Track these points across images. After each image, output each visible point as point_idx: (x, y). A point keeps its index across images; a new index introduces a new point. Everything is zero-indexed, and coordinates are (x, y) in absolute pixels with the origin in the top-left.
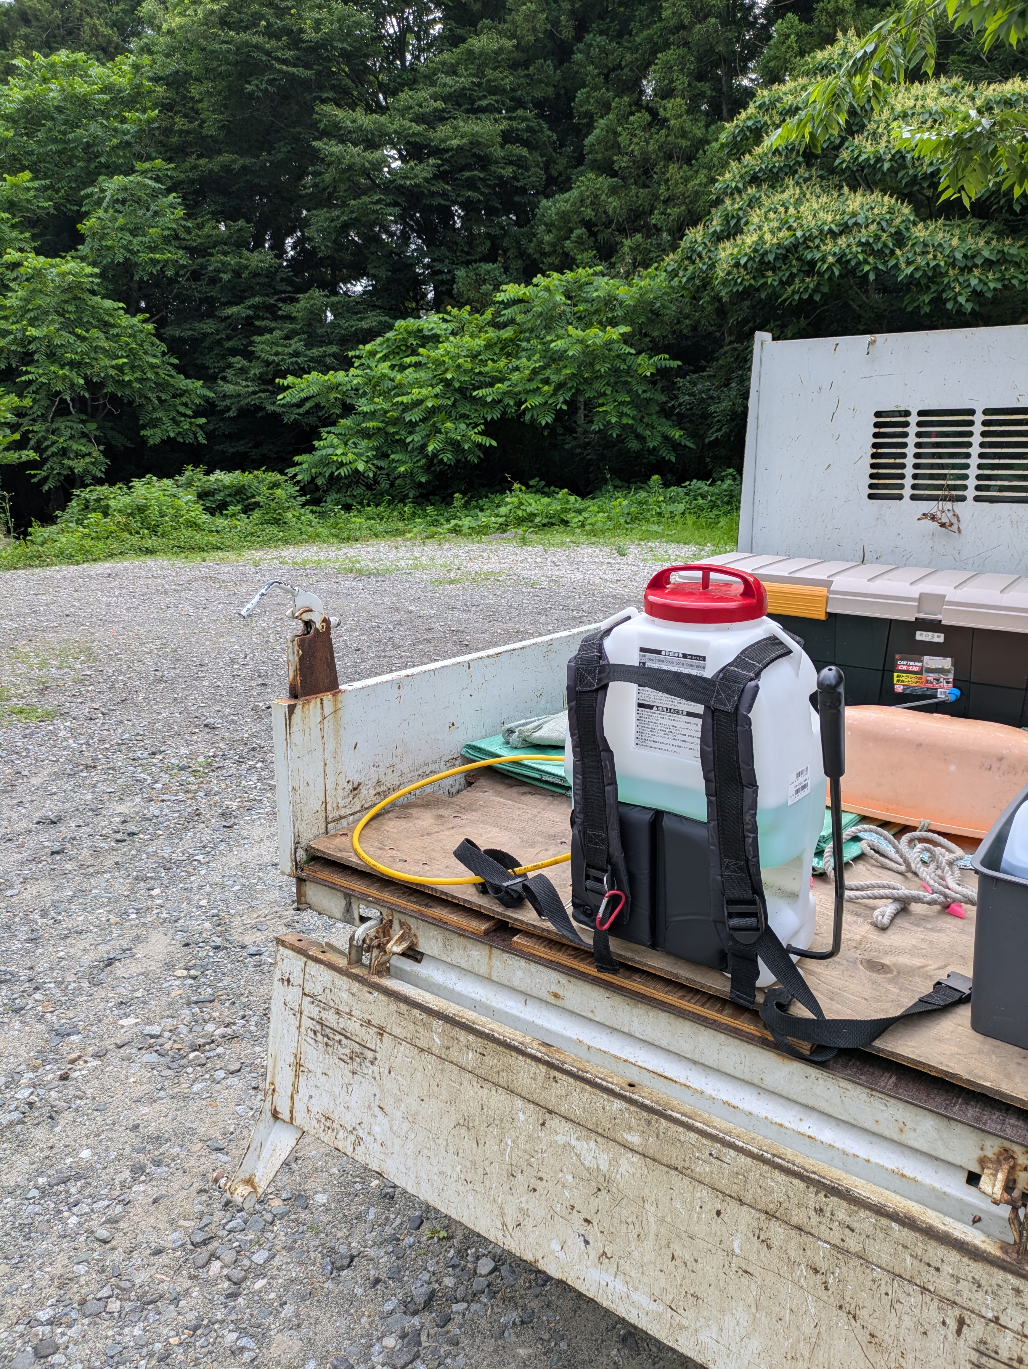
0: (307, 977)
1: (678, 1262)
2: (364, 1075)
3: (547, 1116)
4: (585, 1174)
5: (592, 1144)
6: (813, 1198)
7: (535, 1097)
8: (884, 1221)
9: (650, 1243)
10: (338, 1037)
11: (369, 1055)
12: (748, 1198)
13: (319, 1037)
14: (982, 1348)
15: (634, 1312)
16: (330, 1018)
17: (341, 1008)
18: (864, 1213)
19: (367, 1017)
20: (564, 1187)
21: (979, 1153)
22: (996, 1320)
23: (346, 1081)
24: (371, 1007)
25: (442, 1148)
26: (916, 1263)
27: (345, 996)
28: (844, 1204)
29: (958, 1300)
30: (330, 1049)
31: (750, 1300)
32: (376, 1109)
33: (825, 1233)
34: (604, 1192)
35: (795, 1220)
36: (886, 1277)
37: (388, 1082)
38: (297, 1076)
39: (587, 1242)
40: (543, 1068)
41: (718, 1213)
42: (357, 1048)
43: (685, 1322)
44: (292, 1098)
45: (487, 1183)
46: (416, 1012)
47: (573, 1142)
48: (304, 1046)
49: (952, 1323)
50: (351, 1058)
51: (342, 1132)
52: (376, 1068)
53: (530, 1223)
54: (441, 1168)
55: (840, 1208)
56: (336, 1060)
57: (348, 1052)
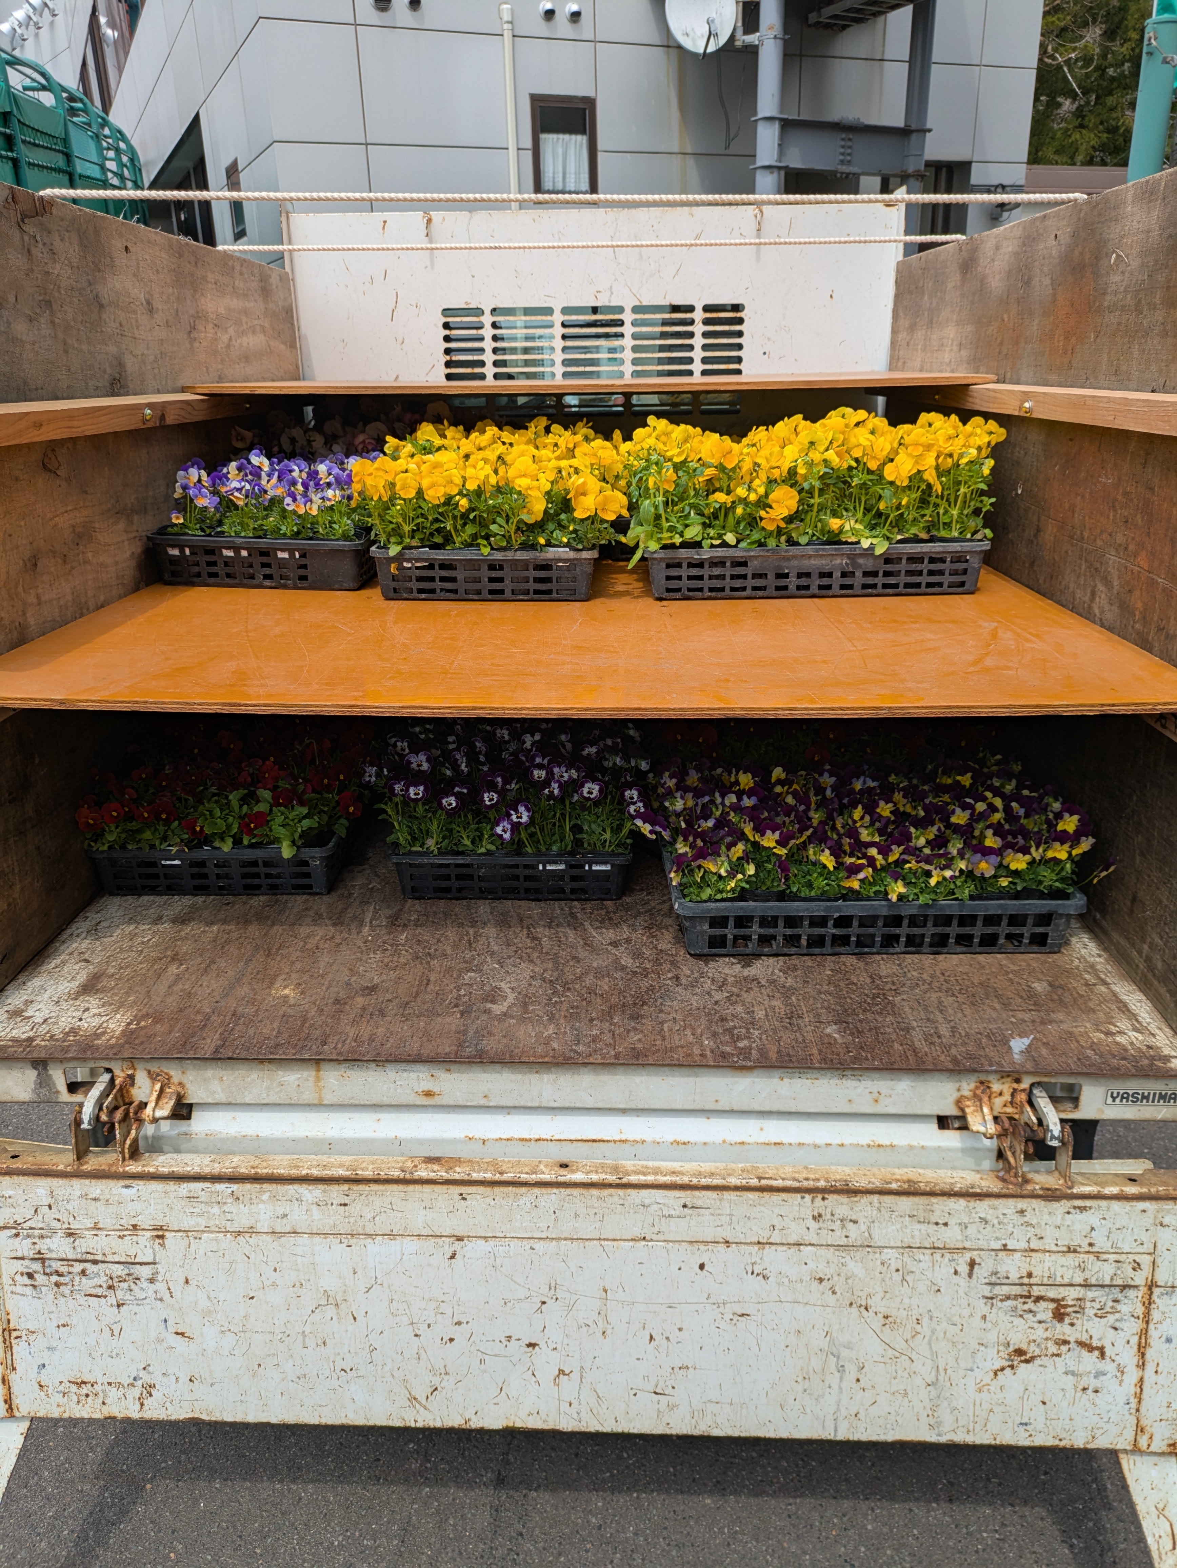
1: (658, 1340)
2: (139, 1302)
3: (458, 1245)
4: (522, 1293)
5: (527, 1254)
6: (810, 1207)
7: (434, 1229)
8: (888, 1200)
9: (617, 1335)
10: (78, 1267)
11: (145, 1272)
12: (736, 1236)
13: (40, 1279)
14: (994, 1279)
15: (610, 1417)
16: (60, 1246)
17: (75, 1225)
18: (865, 1200)
19: (127, 1222)
20: (494, 1319)
23: (106, 1320)
24: (138, 1206)
25: (298, 1346)
26: (923, 1227)
27: (80, 1206)
28: (844, 1199)
29: (968, 1245)
30: (65, 1290)
31: (751, 1342)
32: (172, 1339)
33: (826, 1237)
34: (551, 1303)
35: (792, 1238)
36: (895, 1254)
37: (187, 1297)
38: (8, 1348)
40: (442, 1190)
41: (702, 1267)
42: (119, 1270)
43: (675, 1401)
44: (4, 1380)
45: (379, 1361)
46: (219, 1187)
47: (500, 1262)
48: (12, 1302)
49: (964, 1269)
50: (110, 1287)
51: (113, 1392)
52: (160, 1286)
53: (448, 1383)
54: (299, 1372)
55: (839, 1205)
56: (82, 1300)
57: (103, 1280)
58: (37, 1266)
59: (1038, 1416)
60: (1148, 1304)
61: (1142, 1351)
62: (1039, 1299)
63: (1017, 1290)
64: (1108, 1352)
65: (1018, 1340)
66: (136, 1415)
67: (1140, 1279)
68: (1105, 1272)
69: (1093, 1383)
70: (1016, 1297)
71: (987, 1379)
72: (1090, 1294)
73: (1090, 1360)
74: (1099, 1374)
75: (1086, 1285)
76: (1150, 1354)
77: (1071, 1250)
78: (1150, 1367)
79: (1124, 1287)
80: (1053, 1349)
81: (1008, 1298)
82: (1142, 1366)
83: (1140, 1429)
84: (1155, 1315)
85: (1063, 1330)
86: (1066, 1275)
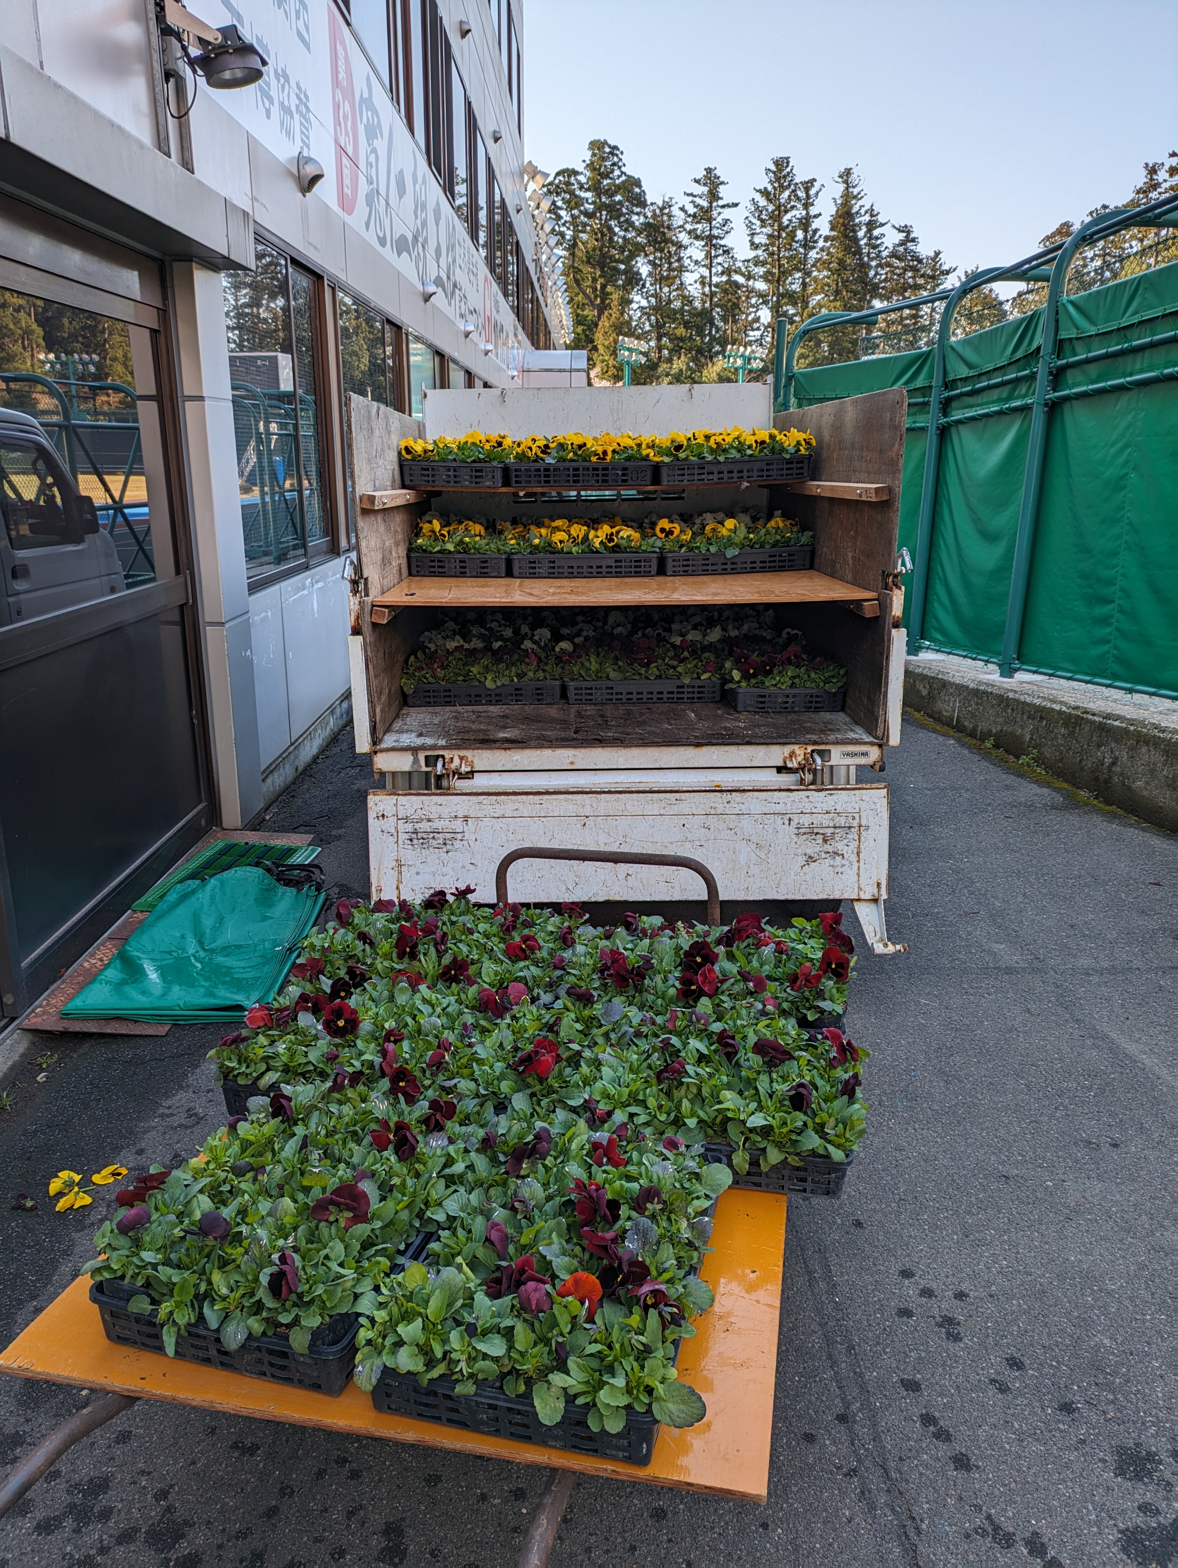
0: (399, 807)
2: (456, 850)
3: (587, 819)
4: (612, 840)
5: (614, 822)
6: (725, 797)
7: (579, 813)
8: (756, 794)
10: (431, 835)
11: (459, 836)
12: (697, 812)
14: (799, 826)
15: (649, 894)
16: (424, 826)
17: (431, 817)
18: (746, 794)
19: (453, 814)
21: (782, 756)
22: (802, 813)
23: (443, 857)
24: (458, 807)
26: (770, 805)
27: (434, 808)
28: (739, 794)
29: (788, 812)
30: (425, 846)
32: (469, 866)
33: (733, 810)
35: (719, 811)
36: (760, 816)
37: (476, 846)
38: (400, 873)
39: (618, 874)
41: (684, 825)
42: (448, 836)
43: (675, 885)
44: (398, 888)
45: (554, 872)
46: (491, 797)
47: (603, 826)
48: (402, 852)
49: (787, 822)
50: (444, 844)
52: (465, 842)
53: (583, 881)
54: (521, 878)
55: (738, 797)
56: (432, 850)
57: (441, 841)
58: (414, 836)
59: (820, 886)
60: (859, 834)
61: (858, 853)
62: (817, 834)
63: (808, 830)
64: (845, 856)
65: (809, 852)
67: (855, 823)
68: (841, 821)
69: (841, 870)
70: (808, 833)
71: (799, 870)
72: (837, 831)
73: (838, 861)
74: (843, 866)
75: (835, 827)
76: (861, 855)
77: (828, 812)
78: (862, 861)
79: (850, 827)
80: (824, 856)
81: (805, 834)
82: (858, 861)
83: (860, 889)
84: (863, 839)
85: (827, 847)
86: (826, 823)
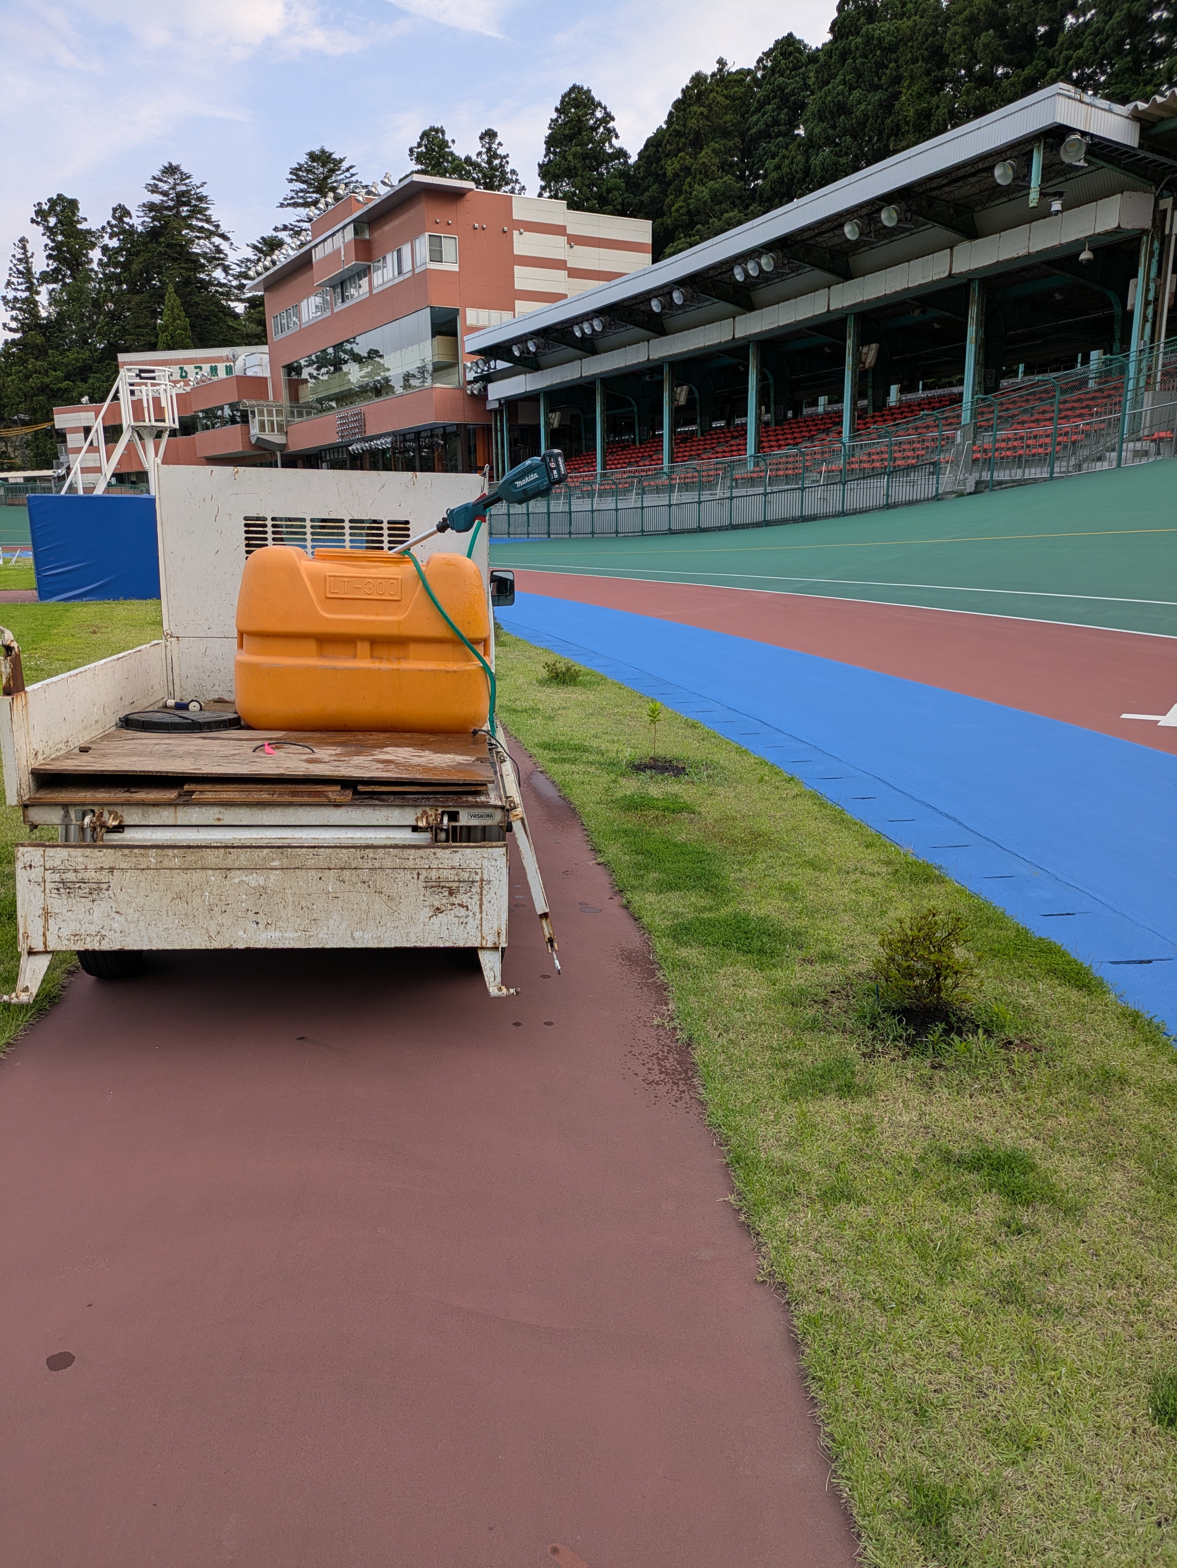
0: (46, 859)
1: (305, 909)
2: (101, 900)
3: (228, 872)
4: (252, 891)
5: (254, 875)
6: (359, 853)
7: (220, 866)
8: (387, 850)
9: (289, 908)
10: (78, 885)
11: (105, 886)
12: (332, 866)
13: (62, 890)
14: (426, 880)
15: (287, 942)
16: (71, 876)
17: (78, 867)
18: (379, 850)
19: (99, 866)
20: (242, 902)
21: (415, 816)
22: (429, 868)
23: (88, 908)
24: (103, 859)
25: (165, 916)
26: (400, 860)
27: (80, 860)
28: (371, 850)
29: (416, 867)
30: (72, 895)
31: (340, 908)
32: (114, 915)
33: (366, 865)
34: (264, 895)
35: (353, 866)
36: (391, 871)
37: (121, 896)
38: (46, 920)
39: (257, 923)
40: (222, 850)
41: (320, 878)
42: (94, 886)
43: (312, 934)
44: (44, 935)
45: (197, 921)
46: (136, 851)
47: (244, 879)
48: (49, 901)
49: (415, 876)
50: (90, 893)
51: (88, 939)
52: (110, 892)
53: (224, 929)
54: (165, 927)
55: (370, 853)
56: (78, 899)
57: (87, 891)
58: (61, 885)
59: (445, 934)
60: (481, 888)
61: (481, 905)
62: (443, 887)
63: (434, 884)
64: (470, 907)
65: (437, 904)
66: (97, 948)
67: (478, 878)
68: (465, 876)
69: (466, 920)
70: (435, 887)
71: (427, 920)
72: (461, 885)
73: (463, 912)
74: (467, 916)
75: (459, 881)
76: (484, 907)
77: (453, 868)
78: (484, 913)
79: (473, 882)
80: (450, 907)
81: (432, 887)
82: (481, 912)
84: (484, 892)
85: (453, 900)
86: (452, 877)
